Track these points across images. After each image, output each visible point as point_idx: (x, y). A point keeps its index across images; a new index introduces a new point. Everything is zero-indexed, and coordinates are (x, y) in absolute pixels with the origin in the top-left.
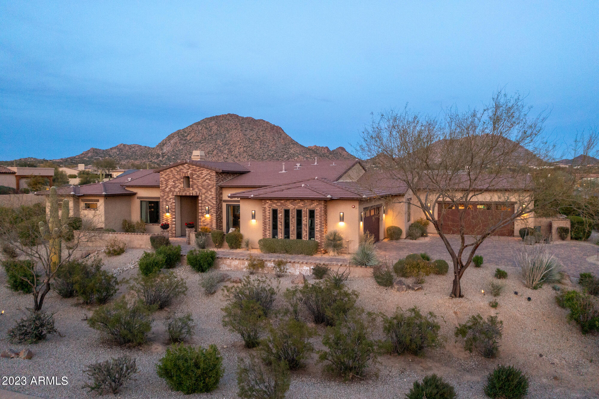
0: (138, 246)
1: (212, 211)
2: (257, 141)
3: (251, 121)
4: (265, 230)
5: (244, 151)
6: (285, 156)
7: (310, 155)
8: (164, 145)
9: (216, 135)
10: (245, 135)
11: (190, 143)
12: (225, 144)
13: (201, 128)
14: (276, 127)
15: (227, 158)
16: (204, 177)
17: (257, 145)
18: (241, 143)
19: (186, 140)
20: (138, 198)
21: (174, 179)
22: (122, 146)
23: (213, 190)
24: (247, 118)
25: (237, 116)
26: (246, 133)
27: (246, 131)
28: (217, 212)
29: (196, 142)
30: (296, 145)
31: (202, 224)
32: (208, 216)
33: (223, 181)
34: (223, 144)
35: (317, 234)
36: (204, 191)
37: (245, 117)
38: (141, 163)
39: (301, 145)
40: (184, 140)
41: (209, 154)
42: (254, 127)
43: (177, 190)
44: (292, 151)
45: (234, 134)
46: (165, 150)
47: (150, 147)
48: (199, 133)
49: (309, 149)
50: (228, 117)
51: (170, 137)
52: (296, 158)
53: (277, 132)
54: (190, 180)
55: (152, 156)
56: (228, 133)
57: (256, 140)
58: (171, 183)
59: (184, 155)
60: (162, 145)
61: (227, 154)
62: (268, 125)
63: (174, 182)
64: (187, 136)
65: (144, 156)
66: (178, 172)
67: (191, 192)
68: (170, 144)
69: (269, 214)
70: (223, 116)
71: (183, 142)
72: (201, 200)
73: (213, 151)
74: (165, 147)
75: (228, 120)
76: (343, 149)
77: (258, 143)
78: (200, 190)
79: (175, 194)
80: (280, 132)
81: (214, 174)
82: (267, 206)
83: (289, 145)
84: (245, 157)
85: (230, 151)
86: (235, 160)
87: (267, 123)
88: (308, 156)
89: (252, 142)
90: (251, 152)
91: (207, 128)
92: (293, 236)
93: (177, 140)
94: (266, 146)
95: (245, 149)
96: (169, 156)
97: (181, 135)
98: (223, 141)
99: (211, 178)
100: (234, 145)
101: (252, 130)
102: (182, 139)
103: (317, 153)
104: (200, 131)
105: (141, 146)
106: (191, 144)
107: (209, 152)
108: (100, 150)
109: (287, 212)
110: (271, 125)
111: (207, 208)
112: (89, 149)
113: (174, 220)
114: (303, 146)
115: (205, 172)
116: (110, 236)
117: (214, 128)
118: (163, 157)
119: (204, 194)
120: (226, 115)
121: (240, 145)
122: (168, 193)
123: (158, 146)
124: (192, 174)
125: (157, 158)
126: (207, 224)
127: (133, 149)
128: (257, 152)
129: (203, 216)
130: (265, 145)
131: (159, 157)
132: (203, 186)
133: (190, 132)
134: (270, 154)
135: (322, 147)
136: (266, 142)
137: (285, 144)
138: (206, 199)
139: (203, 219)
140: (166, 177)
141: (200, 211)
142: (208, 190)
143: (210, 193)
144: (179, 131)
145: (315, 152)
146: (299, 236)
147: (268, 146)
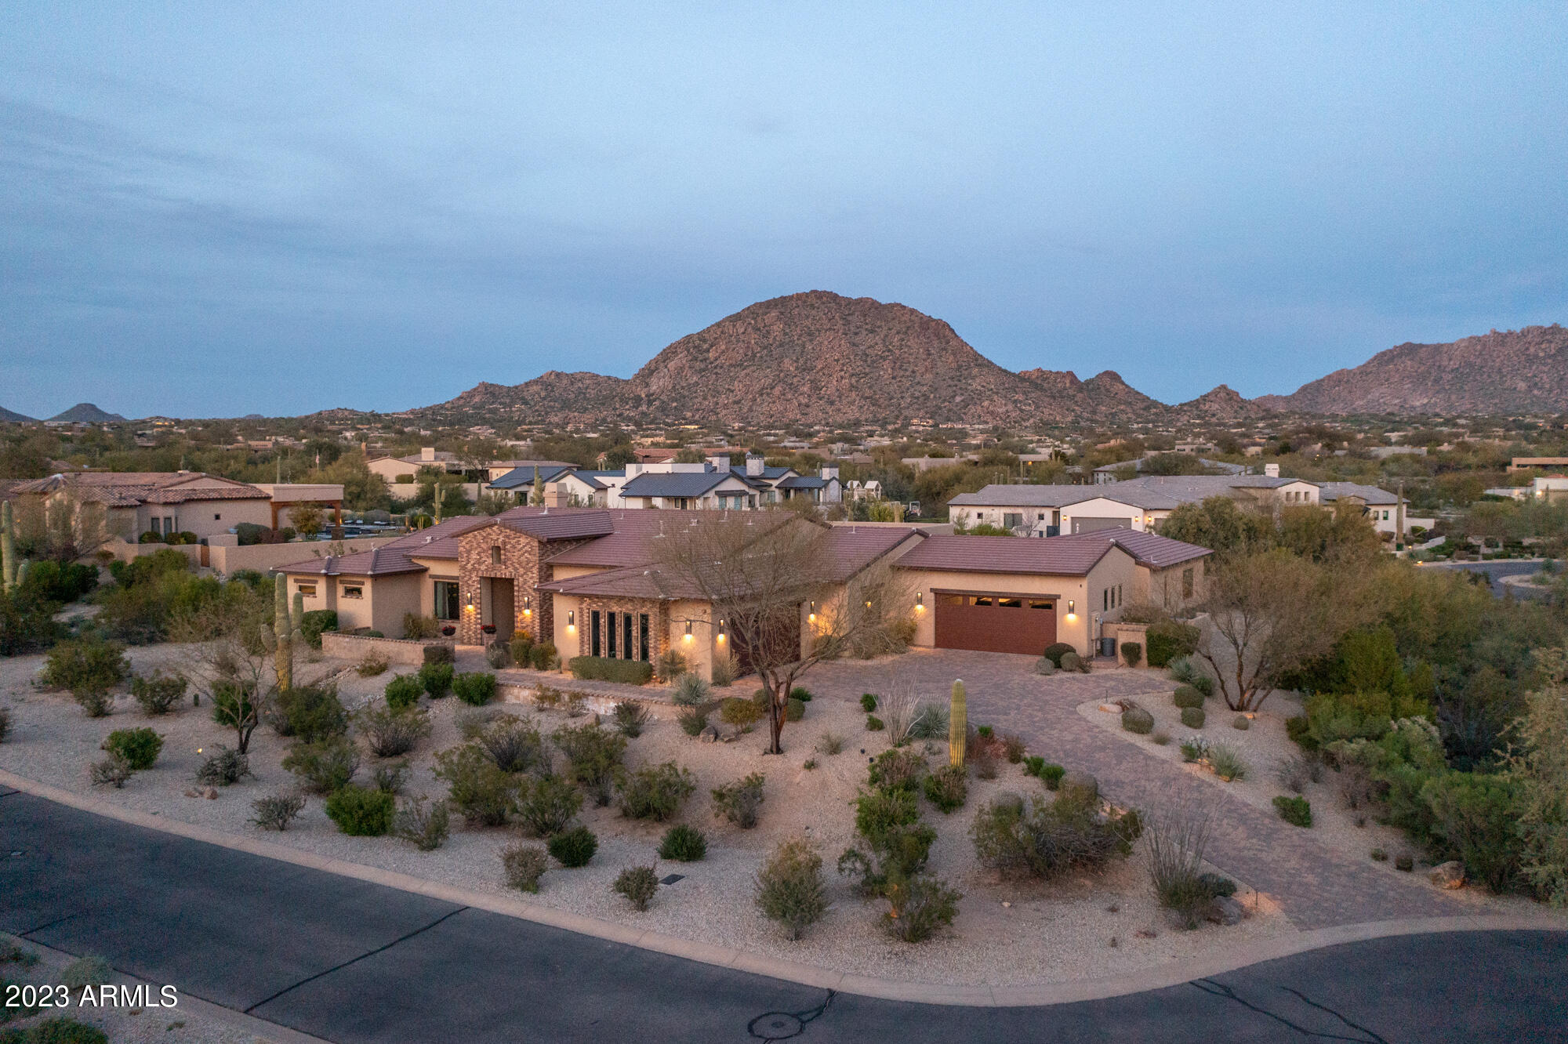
0: (409, 661)
1: (534, 604)
2: (884, 359)
3: (869, 308)
4: (582, 643)
5: (852, 386)
6: (958, 399)
7: (1024, 393)
8: (652, 373)
9: (781, 345)
10: (854, 345)
11: (715, 368)
12: (804, 370)
13: (742, 330)
14: (933, 324)
15: (808, 406)
16: (521, 549)
17: (886, 370)
18: (843, 365)
19: (705, 360)
20: (431, 576)
21: (479, 550)
22: (553, 377)
23: (535, 570)
24: (860, 301)
25: (834, 297)
26: (857, 339)
27: (856, 334)
28: (541, 607)
29: (731, 365)
30: (986, 370)
31: (519, 625)
32: (527, 612)
33: (553, 553)
34: (797, 368)
35: (652, 653)
36: (522, 571)
37: (855, 297)
38: (597, 420)
39: (1000, 369)
40: (701, 361)
41: (762, 395)
42: (879, 323)
43: (483, 567)
44: (975, 385)
45: (826, 343)
46: (654, 388)
47: (619, 377)
48: (738, 341)
49: (1022, 378)
50: (812, 300)
51: (667, 354)
52: (986, 403)
53: (937, 335)
54: (502, 552)
55: (624, 400)
56: (811, 341)
57: (881, 357)
58: (474, 556)
59: (700, 399)
60: (647, 373)
61: (809, 396)
62: (913, 318)
63: (478, 554)
64: (708, 351)
65: (604, 401)
66: (485, 538)
67: (504, 572)
68: (666, 370)
69: (587, 619)
70: (799, 296)
71: (698, 365)
72: (518, 586)
73: (774, 387)
74: (654, 380)
75: (812, 306)
76: (1114, 376)
77: (886, 364)
78: (516, 569)
79: (480, 574)
80: (944, 337)
81: (536, 544)
82: (584, 606)
83: (969, 367)
84: (852, 403)
85: (816, 387)
86: (830, 410)
87: (913, 311)
88: (1021, 397)
89: (873, 362)
90: (870, 388)
91: (759, 329)
92: (620, 654)
93: (684, 362)
94: (908, 373)
95: (853, 380)
96: (664, 402)
97: (695, 346)
98: (797, 361)
99: (532, 550)
100: (826, 372)
101: (872, 331)
102: (696, 359)
103: (1042, 389)
104: (742, 337)
105: (598, 376)
106: (718, 370)
107: (763, 389)
108: (501, 387)
109: (612, 616)
110: (921, 316)
111: (526, 599)
112: (476, 385)
113: (479, 616)
114: (1005, 371)
115: (523, 540)
116: (369, 644)
117: (775, 327)
118: (650, 403)
119: (522, 576)
120: (807, 295)
121: (842, 370)
122: (470, 571)
123: (637, 376)
124: (504, 543)
125: (634, 407)
126: (527, 626)
127: (580, 385)
128: (885, 389)
129: (521, 612)
130: (906, 370)
131: (640, 405)
132: (520, 563)
133: (716, 338)
134: (917, 394)
135: (1057, 373)
136: (909, 362)
137: (959, 367)
138: (525, 584)
139: (520, 617)
140: (467, 546)
141: (516, 604)
142: (528, 570)
143: (530, 575)
144: (689, 337)
145: (1037, 387)
146: (628, 654)
147: (913, 372)
